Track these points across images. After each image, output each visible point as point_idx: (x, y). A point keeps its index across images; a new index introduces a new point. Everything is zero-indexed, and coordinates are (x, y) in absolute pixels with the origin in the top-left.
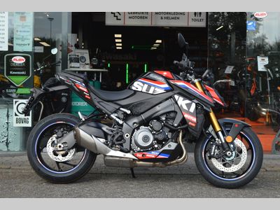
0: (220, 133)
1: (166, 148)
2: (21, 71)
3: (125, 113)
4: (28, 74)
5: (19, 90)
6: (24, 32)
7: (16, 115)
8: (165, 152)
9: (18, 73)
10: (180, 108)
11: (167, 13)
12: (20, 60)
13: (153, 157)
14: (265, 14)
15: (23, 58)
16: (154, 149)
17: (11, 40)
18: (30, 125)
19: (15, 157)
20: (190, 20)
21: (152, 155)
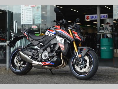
0: (77, 53)
1: (53, 60)
3: (41, 45)
8: (52, 62)
10: (58, 41)
12: (35, 27)
13: (48, 64)
16: (49, 61)
17: (34, 20)
21: (48, 63)
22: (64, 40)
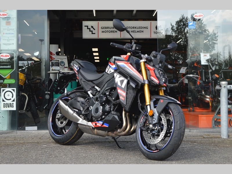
0: (148, 107)
1: (107, 118)
2: (7, 65)
3: (97, 90)
4: (12, 68)
5: (5, 80)
6: (9, 34)
7: (3, 101)
9: (5, 67)
11: (133, 27)
12: (6, 56)
14: (202, 16)
15: (9, 55)
16: (102, 119)
18: (14, 109)
19: (3, 135)
20: (152, 33)
21: (100, 124)
22: (126, 81)
